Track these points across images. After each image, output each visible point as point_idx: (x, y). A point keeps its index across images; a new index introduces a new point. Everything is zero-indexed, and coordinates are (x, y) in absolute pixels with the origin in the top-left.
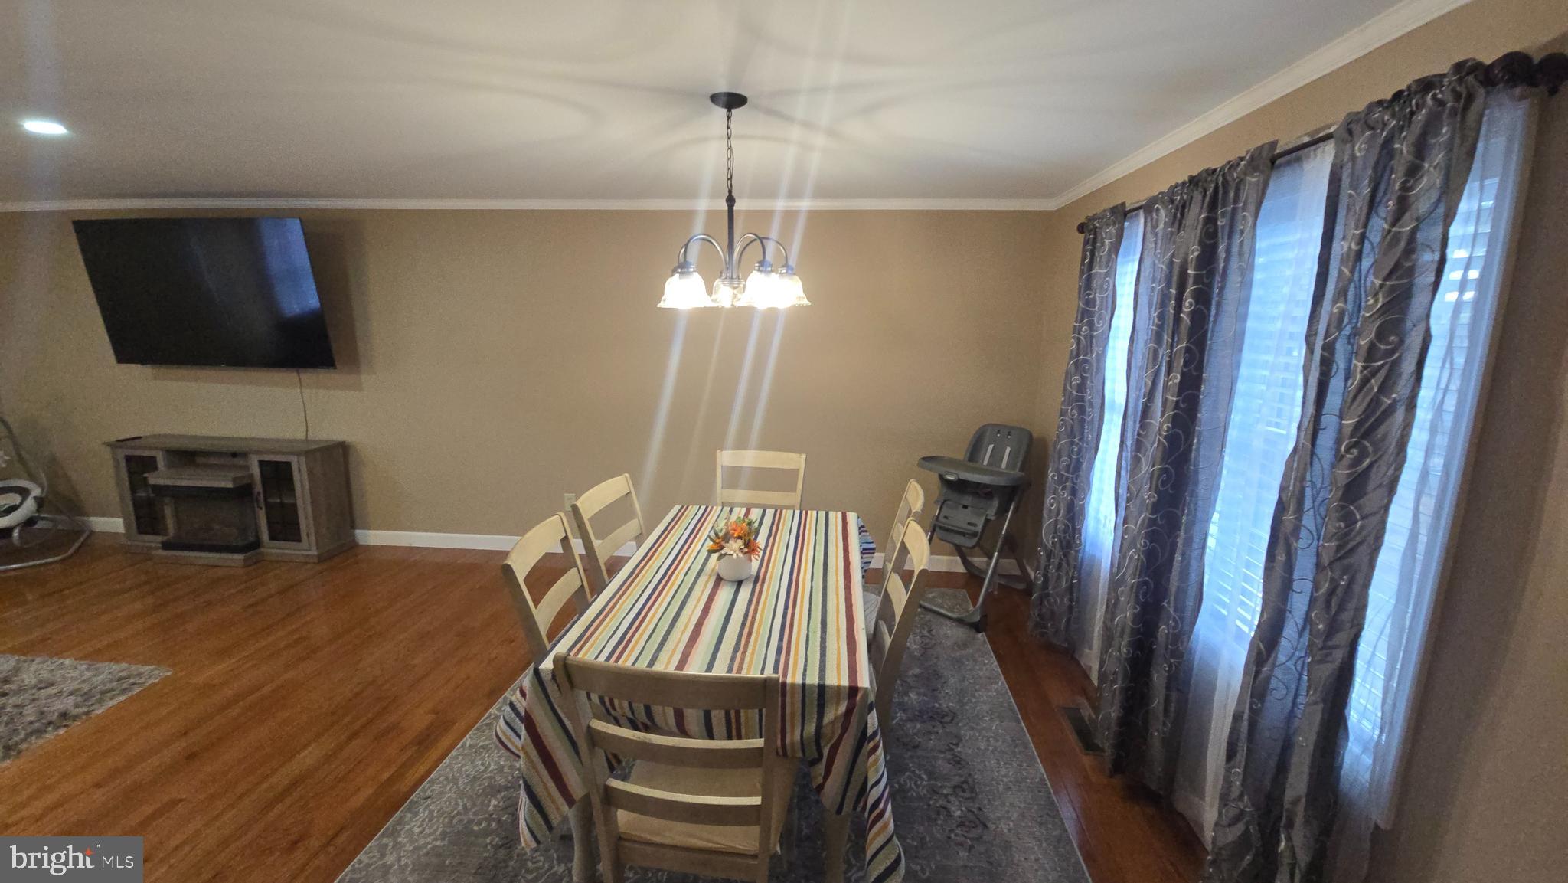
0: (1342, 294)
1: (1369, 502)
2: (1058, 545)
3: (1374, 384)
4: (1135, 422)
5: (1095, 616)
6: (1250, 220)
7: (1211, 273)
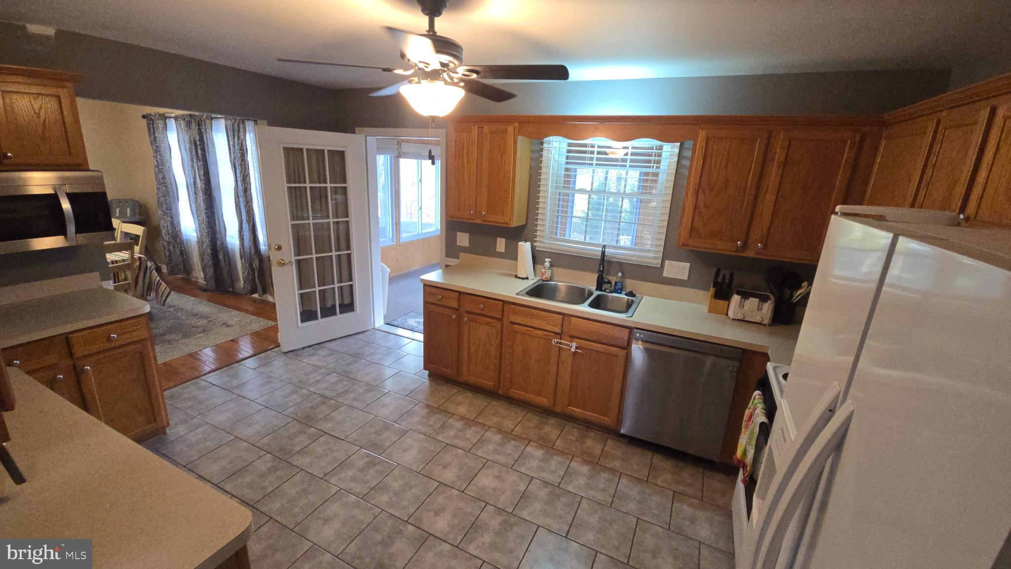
0: (234, 153)
1: (248, 193)
2: (171, 238)
3: (243, 170)
4: (192, 187)
5: (194, 262)
6: (210, 131)
7: (204, 143)
